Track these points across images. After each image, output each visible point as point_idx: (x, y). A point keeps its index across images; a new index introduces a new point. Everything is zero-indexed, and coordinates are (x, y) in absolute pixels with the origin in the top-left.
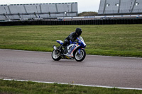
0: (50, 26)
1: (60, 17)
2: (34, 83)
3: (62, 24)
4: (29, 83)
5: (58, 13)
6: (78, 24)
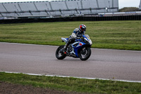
0: (91, 22)
1: (101, 13)
2: (75, 79)
3: (103, 20)
4: (70, 79)
5: (99, 9)
6: (119, 20)
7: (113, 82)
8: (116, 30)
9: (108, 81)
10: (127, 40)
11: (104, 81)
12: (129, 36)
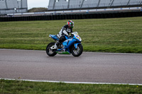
6: (28, 20)
7: (18, 82)
8: (24, 31)
9: (13, 81)
10: (34, 40)
11: (10, 81)
12: (37, 37)
